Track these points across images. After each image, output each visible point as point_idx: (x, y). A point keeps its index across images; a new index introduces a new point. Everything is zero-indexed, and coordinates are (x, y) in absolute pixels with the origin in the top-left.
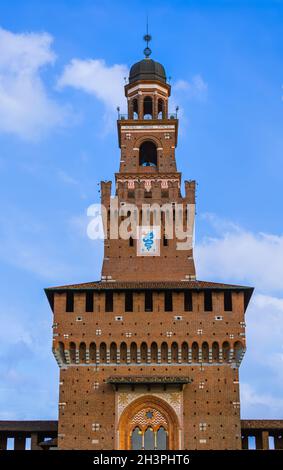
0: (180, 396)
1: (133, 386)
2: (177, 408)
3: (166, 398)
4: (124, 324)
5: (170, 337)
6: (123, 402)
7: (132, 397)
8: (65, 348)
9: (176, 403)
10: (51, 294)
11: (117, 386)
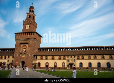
0: (28, 45)
1: (23, 44)
2: (27, 46)
3: (26, 45)
4: (22, 37)
5: (27, 38)
6: (22, 45)
7: (23, 45)
8: (16, 39)
9: (27, 45)
10: (15, 33)
11: (21, 44)
